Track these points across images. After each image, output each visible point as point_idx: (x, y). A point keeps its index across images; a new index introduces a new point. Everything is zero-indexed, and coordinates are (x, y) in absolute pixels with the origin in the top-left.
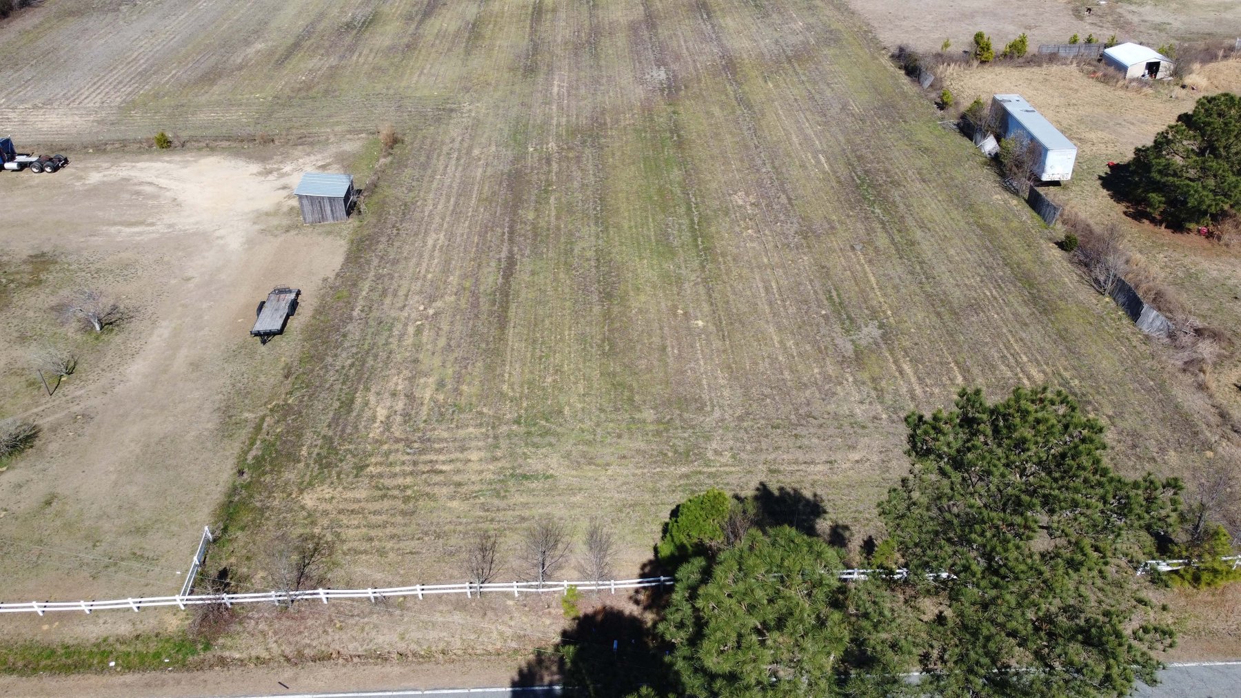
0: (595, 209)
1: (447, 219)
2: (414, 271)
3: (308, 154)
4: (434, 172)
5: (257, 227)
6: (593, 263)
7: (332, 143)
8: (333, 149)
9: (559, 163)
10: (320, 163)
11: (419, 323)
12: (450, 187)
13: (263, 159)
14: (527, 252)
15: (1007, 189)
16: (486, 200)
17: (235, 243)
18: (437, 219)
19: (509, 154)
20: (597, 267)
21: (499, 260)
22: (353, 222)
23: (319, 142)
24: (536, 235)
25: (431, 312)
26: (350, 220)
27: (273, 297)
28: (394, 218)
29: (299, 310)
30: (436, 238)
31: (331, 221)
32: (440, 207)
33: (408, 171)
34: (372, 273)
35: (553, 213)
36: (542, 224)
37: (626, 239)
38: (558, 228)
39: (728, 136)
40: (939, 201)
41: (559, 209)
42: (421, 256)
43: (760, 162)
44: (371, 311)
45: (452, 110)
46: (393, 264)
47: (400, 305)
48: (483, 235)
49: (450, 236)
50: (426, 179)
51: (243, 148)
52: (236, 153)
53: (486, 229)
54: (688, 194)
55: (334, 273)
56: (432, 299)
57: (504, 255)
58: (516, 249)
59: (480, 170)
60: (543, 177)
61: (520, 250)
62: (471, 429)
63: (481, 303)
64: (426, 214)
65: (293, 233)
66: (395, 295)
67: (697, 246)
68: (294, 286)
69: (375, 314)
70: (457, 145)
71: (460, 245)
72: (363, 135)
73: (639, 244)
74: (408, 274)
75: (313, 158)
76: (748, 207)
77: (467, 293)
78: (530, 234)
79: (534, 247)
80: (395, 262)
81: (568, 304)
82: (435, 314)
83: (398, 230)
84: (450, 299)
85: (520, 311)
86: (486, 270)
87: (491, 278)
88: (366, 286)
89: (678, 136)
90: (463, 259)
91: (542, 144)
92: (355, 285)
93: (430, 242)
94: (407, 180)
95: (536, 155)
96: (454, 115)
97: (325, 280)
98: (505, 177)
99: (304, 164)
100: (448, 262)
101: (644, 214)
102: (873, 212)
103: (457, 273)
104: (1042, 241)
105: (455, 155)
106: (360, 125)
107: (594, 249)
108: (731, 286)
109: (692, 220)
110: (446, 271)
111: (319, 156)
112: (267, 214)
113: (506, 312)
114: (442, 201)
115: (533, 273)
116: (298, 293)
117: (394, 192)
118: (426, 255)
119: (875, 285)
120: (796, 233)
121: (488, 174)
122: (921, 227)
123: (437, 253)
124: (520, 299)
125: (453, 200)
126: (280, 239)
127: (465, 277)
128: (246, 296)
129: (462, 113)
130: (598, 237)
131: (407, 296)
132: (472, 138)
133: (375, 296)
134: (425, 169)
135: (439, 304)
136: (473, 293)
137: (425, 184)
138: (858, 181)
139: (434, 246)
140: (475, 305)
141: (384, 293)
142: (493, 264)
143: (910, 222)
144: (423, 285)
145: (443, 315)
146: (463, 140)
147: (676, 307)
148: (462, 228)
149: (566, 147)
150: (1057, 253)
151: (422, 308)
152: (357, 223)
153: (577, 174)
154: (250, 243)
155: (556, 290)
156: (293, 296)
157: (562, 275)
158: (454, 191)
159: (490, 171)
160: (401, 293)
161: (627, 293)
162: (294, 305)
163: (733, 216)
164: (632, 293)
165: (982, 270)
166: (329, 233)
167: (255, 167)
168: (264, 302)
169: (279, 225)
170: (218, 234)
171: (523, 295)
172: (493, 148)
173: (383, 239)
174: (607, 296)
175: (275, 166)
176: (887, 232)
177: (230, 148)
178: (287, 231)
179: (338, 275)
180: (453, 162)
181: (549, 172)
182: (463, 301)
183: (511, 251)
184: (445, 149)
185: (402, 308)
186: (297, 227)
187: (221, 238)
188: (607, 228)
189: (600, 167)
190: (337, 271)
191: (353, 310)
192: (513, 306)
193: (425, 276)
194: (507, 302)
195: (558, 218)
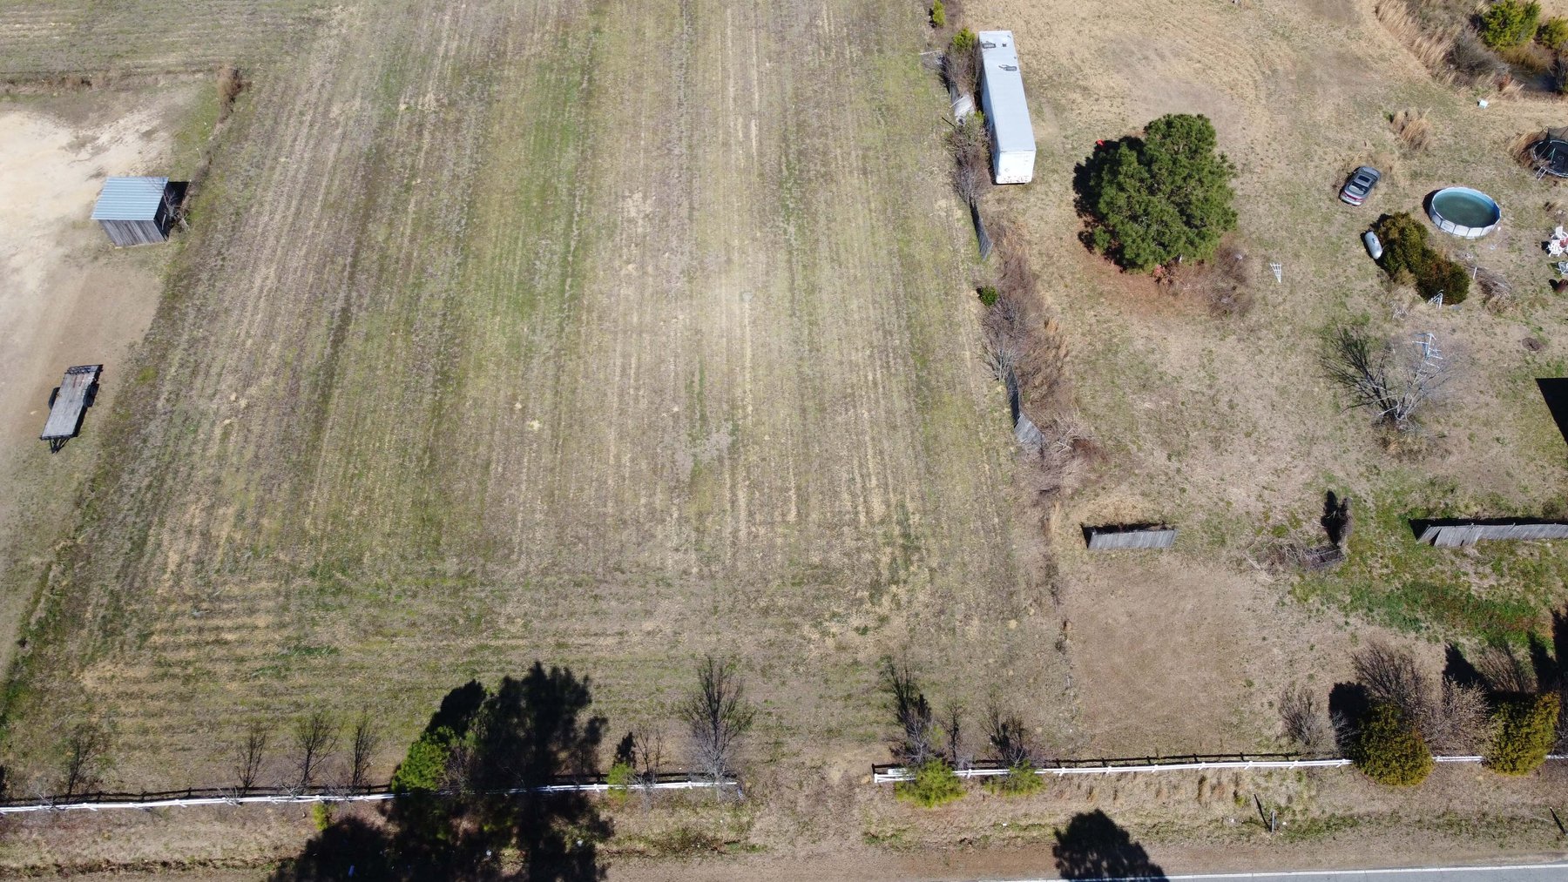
0: (459, 222)
1: (283, 241)
2: (233, 334)
3: (131, 110)
4: (279, 149)
5: (61, 251)
6: (438, 322)
7: (161, 90)
8: (161, 102)
9: (432, 134)
10: (145, 128)
11: (227, 422)
12: (294, 180)
13: (73, 116)
14: (366, 301)
15: (958, 188)
16: (332, 206)
17: (32, 279)
18: (271, 241)
19: (374, 114)
20: (441, 328)
21: (333, 313)
22: (172, 244)
23: (146, 86)
24: (382, 270)
25: (243, 403)
26: (170, 240)
27: (69, 379)
28: (221, 238)
29: (99, 397)
30: (265, 275)
31: (145, 243)
32: (277, 217)
33: (248, 146)
34: (185, 337)
35: (408, 232)
36: (392, 251)
37: (485, 278)
38: (409, 259)
39: (651, 81)
40: (870, 210)
41: (417, 223)
42: (244, 305)
43: (676, 135)
44: (177, 400)
45: (318, 21)
46: (211, 321)
47: (209, 391)
48: (319, 271)
49: (282, 271)
50: (268, 163)
51: (52, 97)
52: (44, 106)
53: (328, 258)
54: (575, 196)
55: (143, 335)
56: (247, 382)
57: (339, 305)
58: (354, 294)
59: (335, 147)
60: (409, 162)
61: (360, 296)
62: (264, 584)
63: (302, 389)
64: (260, 230)
65: (103, 261)
66: (207, 374)
67: (563, 292)
68: (94, 363)
69: (183, 405)
70: (313, 97)
71: (290, 290)
72: (199, 76)
73: (497, 288)
74: (225, 339)
75: (137, 117)
76: (640, 222)
77: (289, 373)
78: (375, 267)
79: (377, 289)
80: (214, 317)
81: (397, 390)
82: (248, 407)
83: (224, 259)
84: (267, 381)
85: (342, 402)
86: (314, 332)
87: (318, 346)
88: (176, 356)
89: (590, 80)
90: (291, 313)
91: (418, 94)
92: (163, 357)
93: (258, 282)
94: (245, 165)
95: (407, 117)
96: (320, 31)
97: (131, 346)
98: (362, 161)
99: (125, 129)
100: (272, 318)
101: (515, 234)
102: (785, 232)
103: (281, 338)
104: (965, 286)
105: (308, 118)
106: (200, 52)
107: (444, 295)
108: (586, 362)
109: (568, 245)
110: (268, 335)
111: (144, 115)
112: (74, 226)
113: (327, 403)
114: (282, 206)
115: (368, 338)
116: (100, 368)
117: (227, 188)
118: (250, 305)
119: (748, 364)
120: (682, 272)
121: (344, 154)
122: (833, 260)
123: (262, 304)
124: (345, 382)
125: (294, 203)
126: (86, 272)
127: (288, 344)
128: (35, 375)
129: (329, 27)
130: (452, 276)
131: (220, 375)
132: (337, 80)
133: (185, 378)
134: (268, 144)
135: (253, 390)
136: (294, 370)
137: (266, 173)
138: (785, 173)
139: (261, 291)
140: (294, 392)
141: (194, 373)
142: (324, 321)
143: (823, 250)
144: (240, 359)
145: (256, 409)
146: (323, 85)
147: (514, 398)
148: (296, 261)
149: (446, 101)
150: (972, 307)
151: (233, 398)
152: (176, 247)
153: (451, 155)
154: (52, 280)
155: (388, 367)
156: (89, 378)
157: (399, 342)
158: (298, 187)
159: (346, 152)
160: (214, 371)
161: (465, 371)
162: (91, 394)
163: (618, 239)
164: (471, 375)
165: (877, 337)
166: (143, 263)
167: (65, 135)
168: (57, 390)
169: (86, 248)
170: (14, 263)
171: (350, 374)
172: (357, 103)
173: (204, 276)
174: (444, 378)
175: (90, 133)
176: (791, 269)
177: (35, 96)
178: (96, 258)
179: (146, 339)
180: (305, 130)
181: (419, 149)
182: (282, 385)
183: (348, 299)
184: (299, 106)
185: (211, 398)
186: (108, 252)
187: (16, 270)
188: (467, 257)
189: (481, 140)
190: (147, 331)
191: (157, 398)
192: (337, 392)
193: (244, 343)
194: (330, 387)
195: (412, 240)
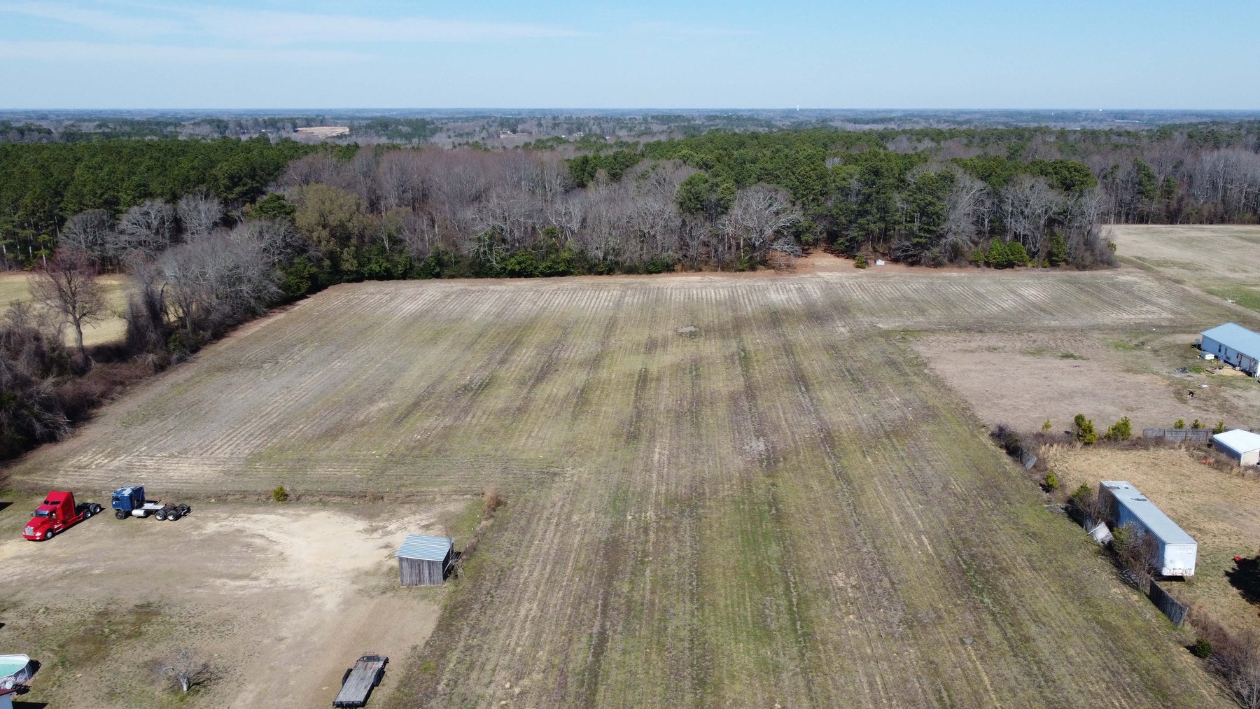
0: (690, 584)
1: (542, 588)
2: (504, 644)
3: (414, 513)
4: (533, 537)
5: (355, 587)
6: (687, 644)
7: (438, 503)
8: (438, 509)
9: (656, 533)
10: (424, 523)
11: (503, 702)
12: (548, 553)
13: (370, 516)
14: (620, 628)
15: (1126, 582)
16: (581, 569)
17: (331, 602)
18: (532, 588)
19: (608, 521)
20: (691, 649)
21: (591, 635)
22: (449, 586)
23: (425, 501)
24: (629, 610)
25: (517, 690)
26: (446, 584)
27: (361, 664)
28: (490, 584)
29: (385, 680)
30: (528, 608)
31: (427, 584)
32: (535, 574)
33: (508, 535)
34: (462, 643)
35: (648, 587)
36: (637, 597)
37: (722, 618)
38: (653, 604)
39: (827, 512)
40: (1053, 592)
41: (654, 583)
42: (512, 627)
43: (861, 541)
44: (456, 685)
45: (555, 474)
46: (483, 635)
47: (486, 681)
48: (576, 607)
49: (543, 606)
50: (525, 544)
51: (353, 504)
52: (346, 509)
53: (580, 600)
54: (787, 572)
55: (424, 641)
56: (519, 676)
57: (595, 630)
58: (608, 624)
59: (578, 537)
60: (640, 548)
61: (613, 625)
63: (569, 684)
64: (522, 581)
65: (389, 594)
66: (482, 669)
67: (796, 631)
68: (382, 654)
69: (460, 689)
70: (557, 510)
71: (552, 617)
72: (468, 496)
73: (735, 624)
74: (497, 647)
75: (418, 517)
76: (849, 590)
77: (556, 672)
78: (623, 608)
79: (627, 621)
80: (486, 632)
81: (659, 690)
82: (521, 693)
83: (492, 597)
84: (537, 677)
85: (609, 695)
86: (576, 646)
87: (580, 656)
88: (454, 656)
89: (777, 509)
90: (554, 633)
91: (641, 512)
92: (443, 656)
93: (523, 612)
94: (506, 544)
95: (634, 523)
96: (557, 479)
97: (414, 648)
98: (602, 545)
99: (409, 523)
100: (538, 635)
101: (741, 592)
102: (982, 602)
103: (547, 648)
104: (1171, 644)
105: (554, 521)
106: (467, 486)
107: (688, 628)
108: (832, 679)
109: (790, 601)
110: (536, 645)
111: (424, 516)
112: (367, 573)
113: (594, 695)
114: (538, 568)
115: (624, 652)
116: (386, 661)
117: (492, 557)
118: (517, 627)
119: (989, 687)
120: (901, 621)
121: (586, 541)
122: (1035, 621)
123: (528, 625)
124: (609, 681)
125: (549, 567)
126: (376, 601)
127: (554, 652)
128: (333, 662)
129: (564, 477)
130: (692, 614)
131: (494, 671)
132: (573, 503)
133: (462, 669)
134: (524, 534)
135: (526, 682)
136: (561, 671)
137: (523, 549)
138: (965, 567)
139: (527, 616)
140: (563, 685)
141: (471, 667)
142: (584, 639)
143: (1022, 613)
144: (511, 660)
145: (529, 696)
146: (563, 505)
147: (772, 700)
148: (556, 598)
149: (664, 516)
150: (1189, 659)
151: (508, 685)
152: (452, 588)
153: (674, 545)
154: (347, 603)
155: (647, 673)
156: (380, 664)
157: (654, 656)
158: (551, 558)
159: (587, 539)
160: (489, 667)
161: (722, 682)
162: (380, 674)
163: (833, 599)
164: (726, 681)
165: (1106, 675)
166: (424, 597)
167: (362, 524)
168: (350, 671)
169: (377, 586)
170: (317, 592)
171: (613, 676)
172: (593, 515)
173: (477, 606)
174: (701, 683)
175: (381, 524)
176: (998, 625)
177: (341, 503)
178: (384, 593)
179: (427, 643)
180: (552, 527)
181: (647, 542)
182: (551, 680)
183: (603, 626)
184: (546, 514)
185: (488, 685)
186: (394, 588)
187: (319, 596)
188: (702, 605)
189: (698, 538)
190: (427, 638)
191: (438, 683)
192: (602, 689)
193: (514, 650)
194: (596, 684)
195: (653, 592)
